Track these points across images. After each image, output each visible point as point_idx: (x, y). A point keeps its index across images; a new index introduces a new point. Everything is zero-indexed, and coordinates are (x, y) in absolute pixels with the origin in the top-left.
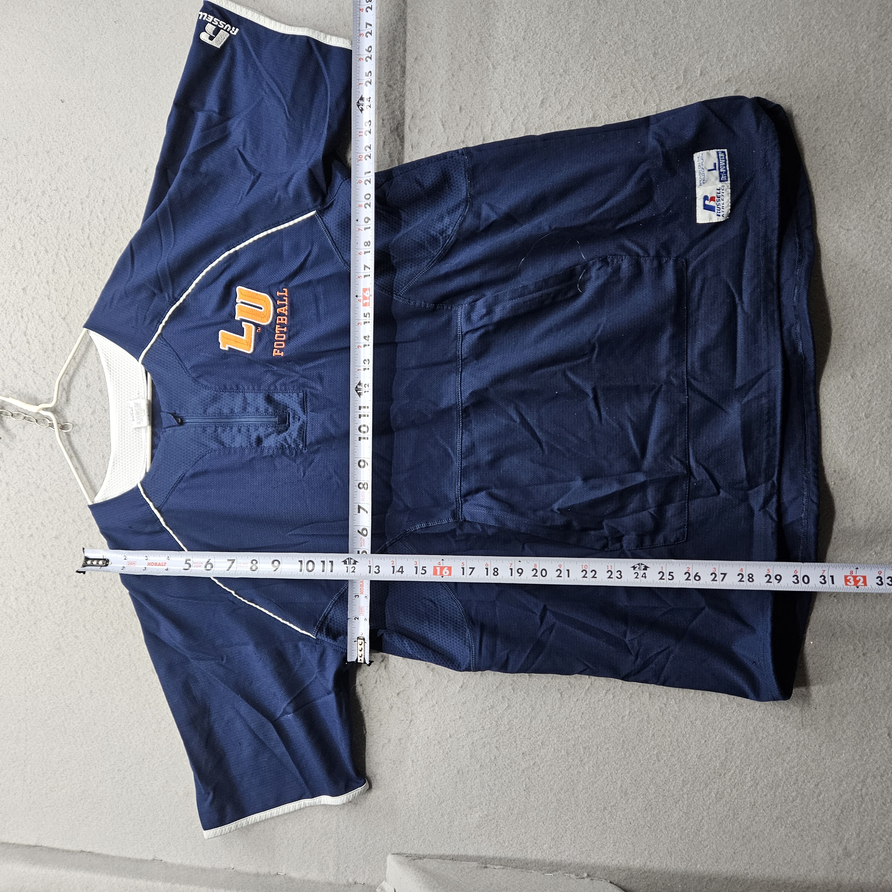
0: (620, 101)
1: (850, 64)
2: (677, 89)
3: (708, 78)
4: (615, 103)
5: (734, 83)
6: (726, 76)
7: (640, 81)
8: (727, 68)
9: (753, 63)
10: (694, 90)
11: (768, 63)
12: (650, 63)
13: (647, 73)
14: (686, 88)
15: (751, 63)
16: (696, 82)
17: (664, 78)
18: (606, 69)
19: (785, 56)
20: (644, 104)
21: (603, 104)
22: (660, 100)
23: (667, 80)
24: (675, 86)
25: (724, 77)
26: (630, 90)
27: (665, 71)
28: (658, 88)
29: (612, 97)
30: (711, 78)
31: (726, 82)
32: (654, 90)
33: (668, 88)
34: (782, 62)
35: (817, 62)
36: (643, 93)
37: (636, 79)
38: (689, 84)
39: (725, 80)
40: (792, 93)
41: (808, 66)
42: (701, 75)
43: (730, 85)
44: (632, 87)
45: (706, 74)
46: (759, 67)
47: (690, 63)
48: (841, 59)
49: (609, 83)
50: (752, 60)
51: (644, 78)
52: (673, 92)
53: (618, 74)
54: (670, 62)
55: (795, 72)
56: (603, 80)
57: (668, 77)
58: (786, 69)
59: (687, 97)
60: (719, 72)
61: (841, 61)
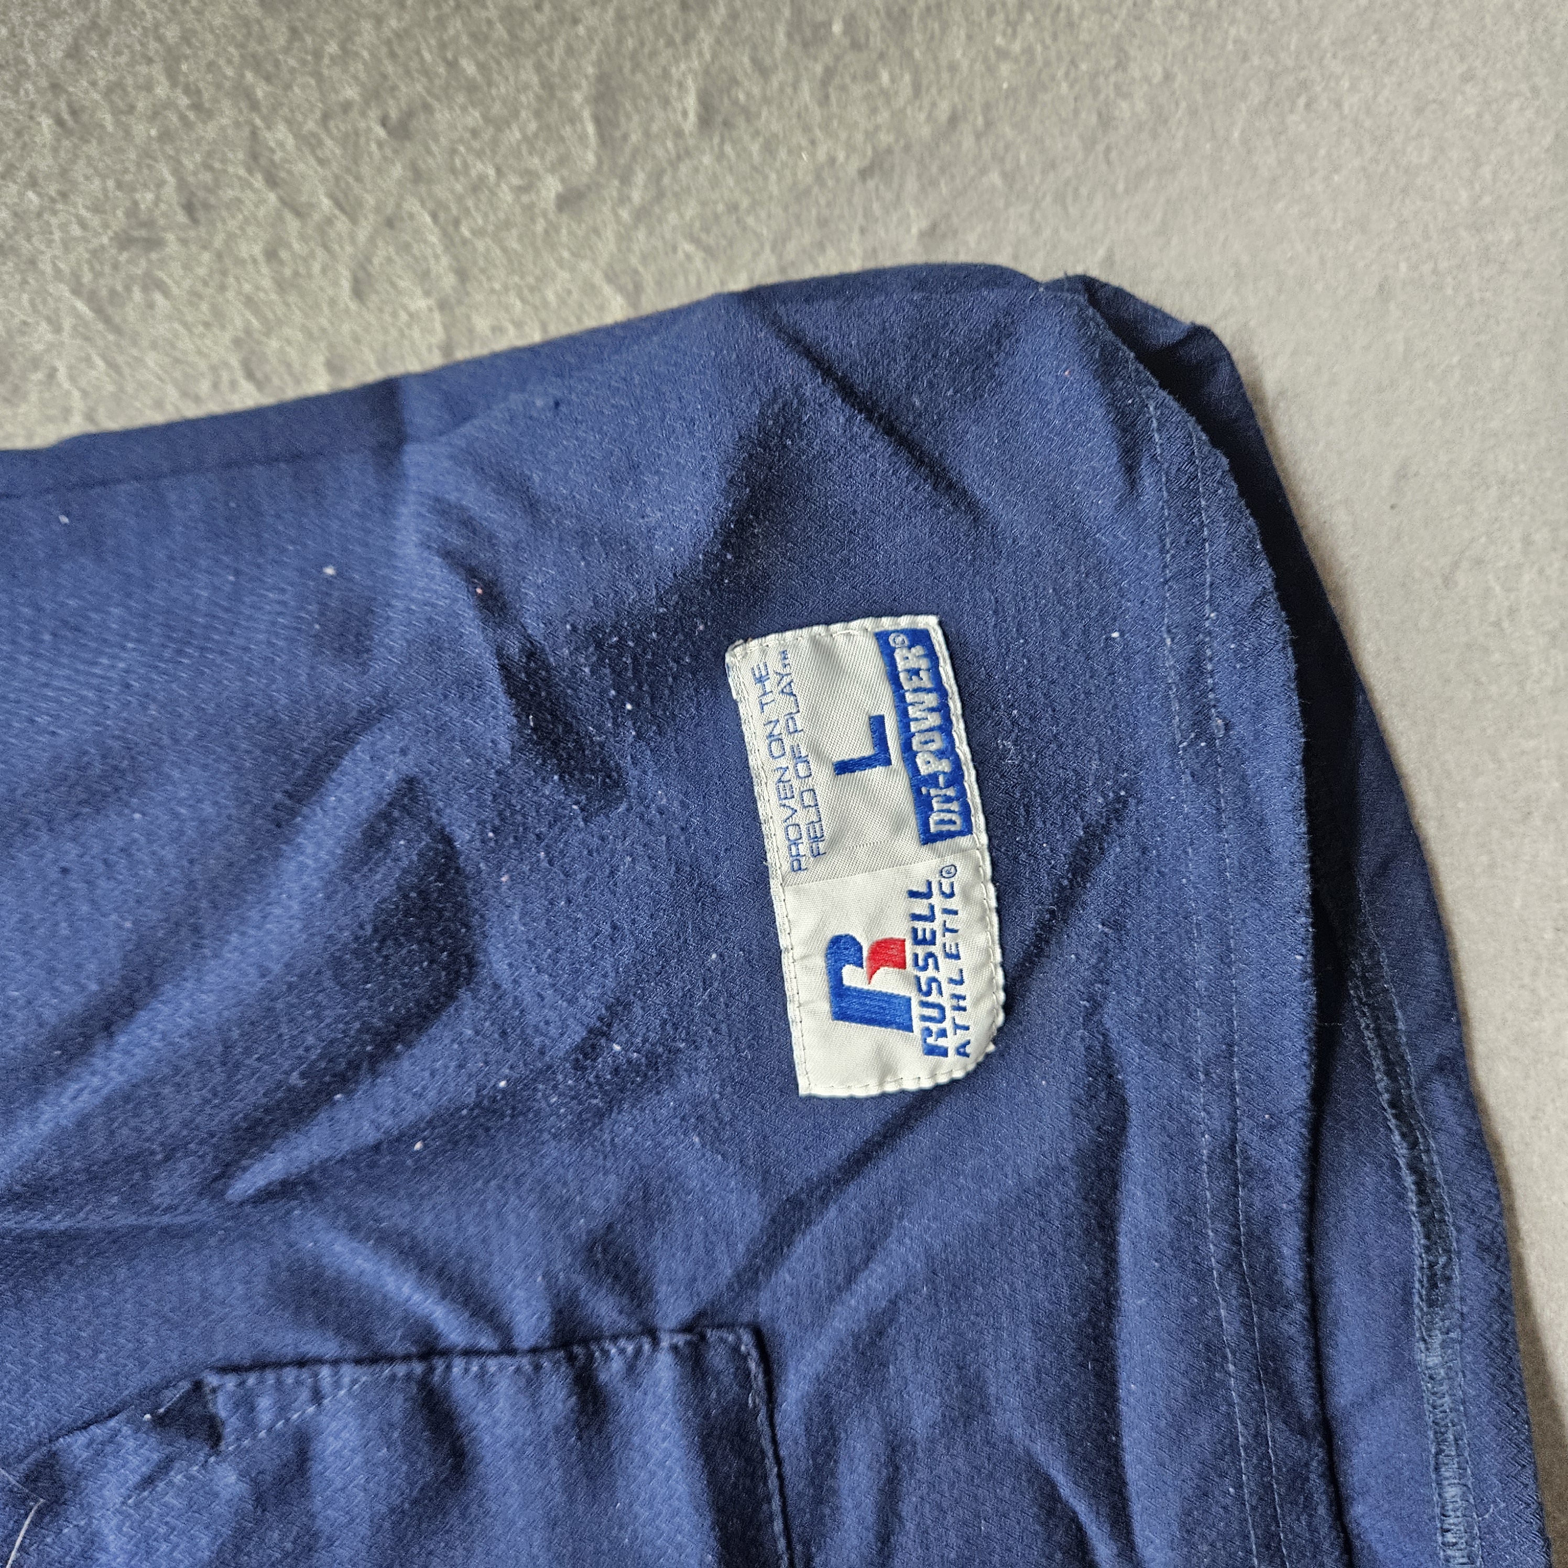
0: (187, 267)
1: (1522, 109)
2: (566, 202)
3: (755, 148)
4: (151, 284)
5: (912, 185)
6: (859, 137)
7: (310, 143)
8: (857, 91)
9: (1005, 69)
10: (672, 218)
11: (1094, 76)
12: (367, 26)
13: (351, 93)
14: (624, 199)
15: (991, 70)
16: (684, 168)
17: (475, 133)
18: (56, 52)
19: (1177, 42)
20: (358, 293)
21: (64, 290)
22: (462, 275)
23: (495, 142)
24: (551, 187)
25: (850, 148)
26: (249, 197)
27: (471, 88)
28: (440, 191)
29: (124, 241)
30: (769, 149)
31: (864, 174)
32: (412, 205)
33: (506, 195)
34: (1168, 77)
35: (1353, 88)
36: (342, 224)
37: (282, 132)
38: (640, 178)
39: (854, 166)
40: (1245, 259)
41: (1308, 106)
42: (705, 121)
43: (889, 196)
44: (258, 181)
45: (741, 122)
46: (1047, 97)
47: (630, 43)
48: (1468, 77)
49: (92, 149)
50: (1003, 54)
51: (338, 126)
52: (540, 226)
53: (148, 87)
54: (500, 31)
55: (1245, 141)
56: (46, 122)
57: (501, 125)
58: (1193, 112)
59: (634, 261)
60: (817, 114)
61: (1470, 90)
